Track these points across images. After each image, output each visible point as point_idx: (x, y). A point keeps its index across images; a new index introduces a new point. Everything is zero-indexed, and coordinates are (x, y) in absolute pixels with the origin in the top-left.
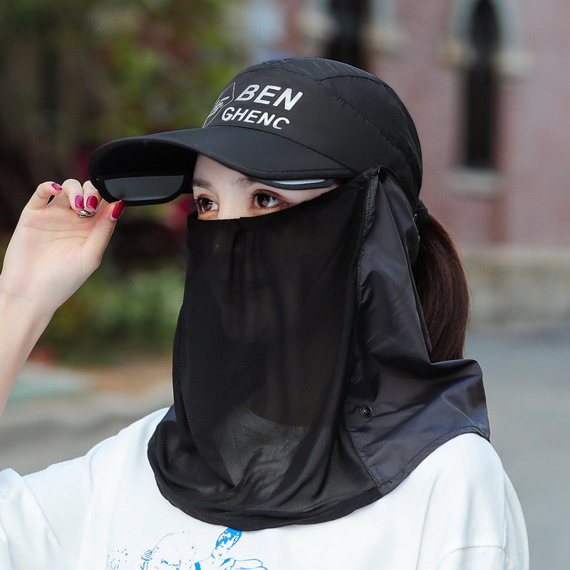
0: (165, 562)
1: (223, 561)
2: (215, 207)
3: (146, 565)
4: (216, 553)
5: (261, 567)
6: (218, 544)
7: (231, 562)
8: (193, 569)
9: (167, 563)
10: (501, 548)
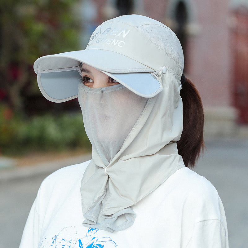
0: (64, 240)
1: (92, 239)
2: (91, 81)
3: (54, 241)
4: (88, 235)
5: (111, 240)
6: (89, 231)
7: (96, 239)
8: (78, 243)
9: (65, 240)
10: (219, 220)
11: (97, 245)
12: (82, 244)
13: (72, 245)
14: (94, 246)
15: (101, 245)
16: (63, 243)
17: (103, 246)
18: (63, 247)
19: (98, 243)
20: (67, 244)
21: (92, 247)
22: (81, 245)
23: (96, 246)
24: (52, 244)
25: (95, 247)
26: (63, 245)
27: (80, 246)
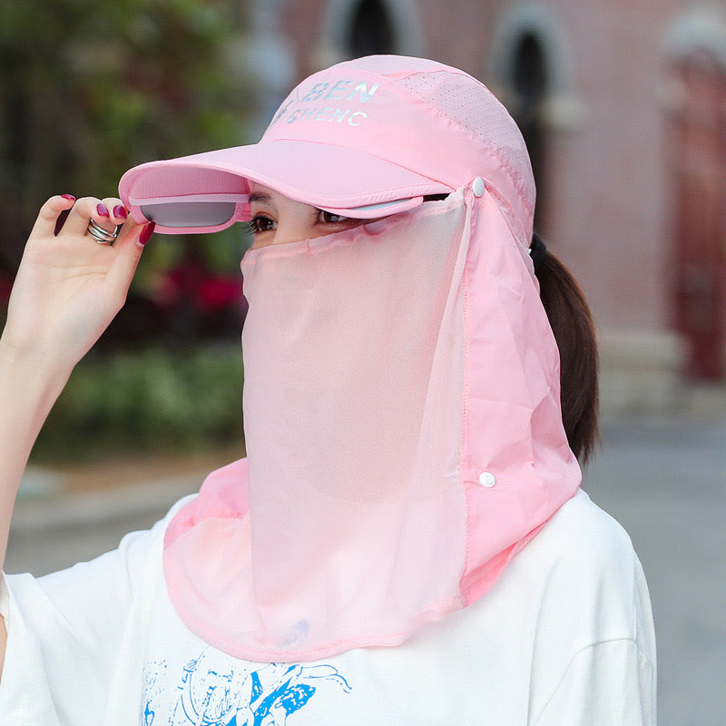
0: (213, 673)
1: (287, 670)
3: (189, 677)
5: (336, 675)
7: (297, 670)
8: (250, 680)
9: (216, 674)
10: (632, 640)
11: (298, 686)
12: (259, 685)
13: (233, 687)
14: (291, 691)
15: (309, 687)
16: (212, 680)
17: (314, 689)
18: (210, 691)
19: (301, 681)
20: (221, 684)
21: (286, 692)
22: (256, 688)
23: (296, 690)
24: (182, 685)
25: (293, 692)
26: (211, 688)
27: (254, 690)
